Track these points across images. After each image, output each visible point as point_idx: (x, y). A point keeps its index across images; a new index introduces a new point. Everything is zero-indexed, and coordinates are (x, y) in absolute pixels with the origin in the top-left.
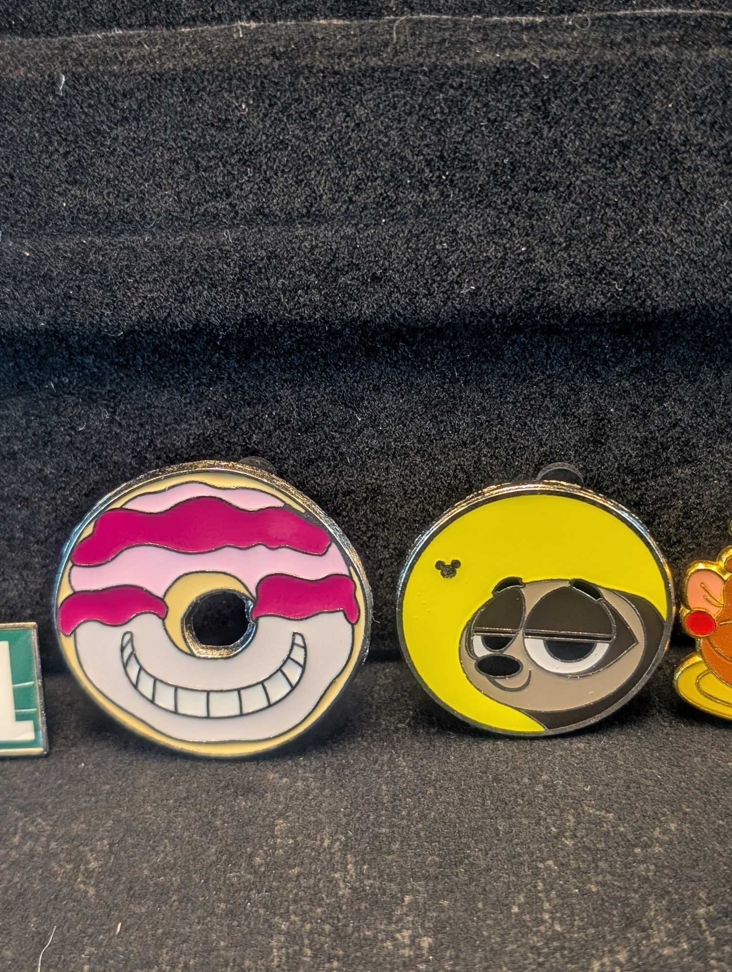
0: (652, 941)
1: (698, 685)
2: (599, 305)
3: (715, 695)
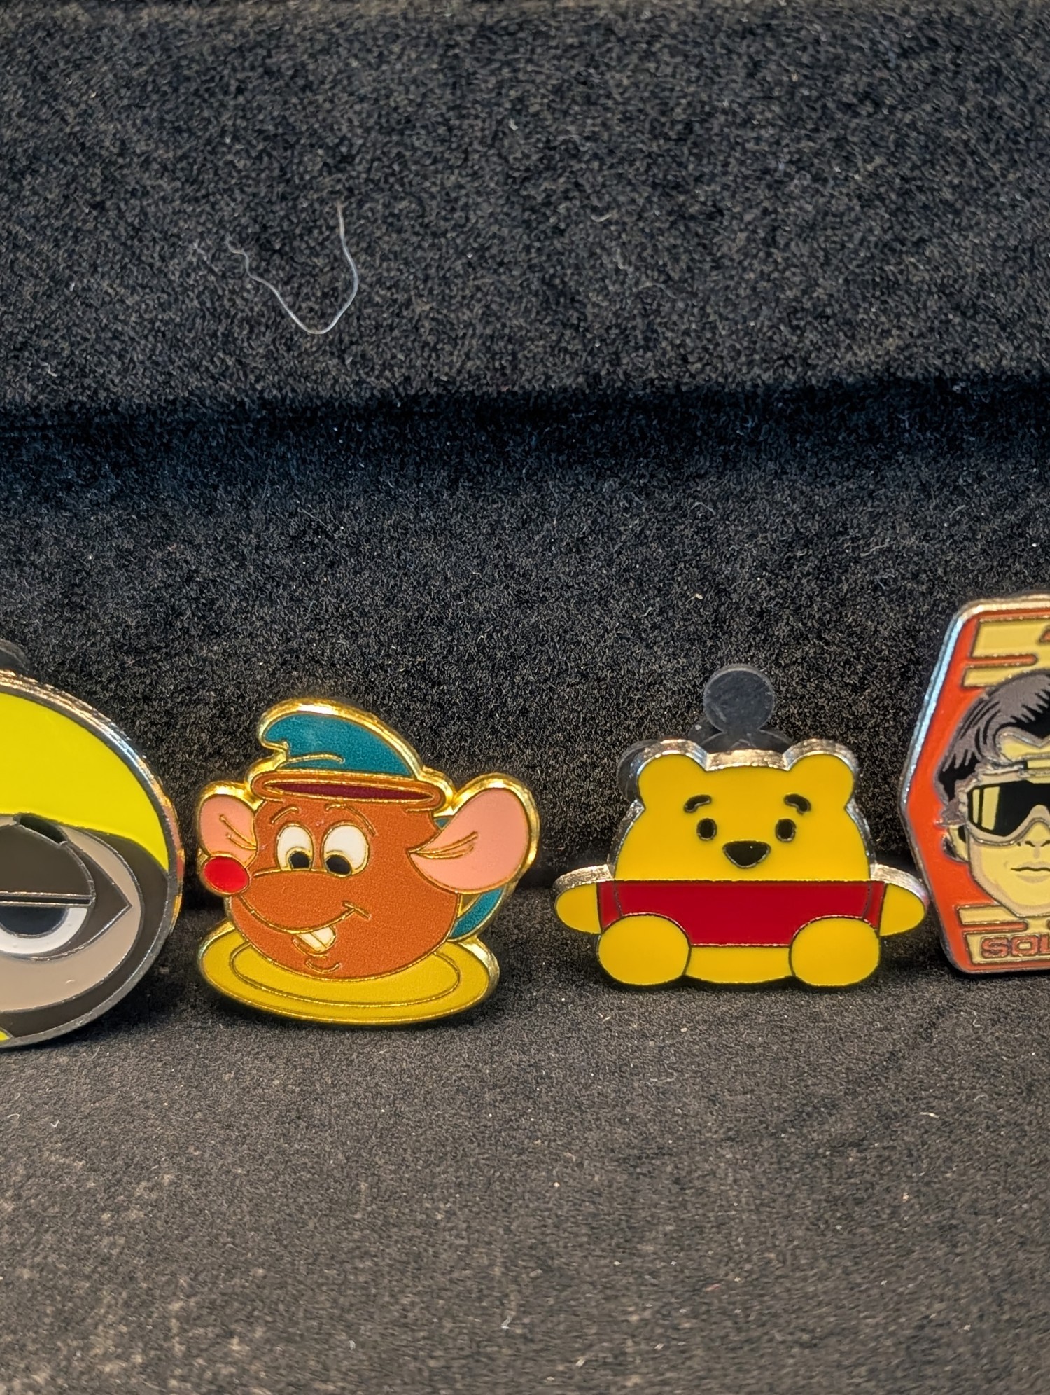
0: (92, 1353)
1: (232, 964)
2: (28, 398)
3: (259, 980)
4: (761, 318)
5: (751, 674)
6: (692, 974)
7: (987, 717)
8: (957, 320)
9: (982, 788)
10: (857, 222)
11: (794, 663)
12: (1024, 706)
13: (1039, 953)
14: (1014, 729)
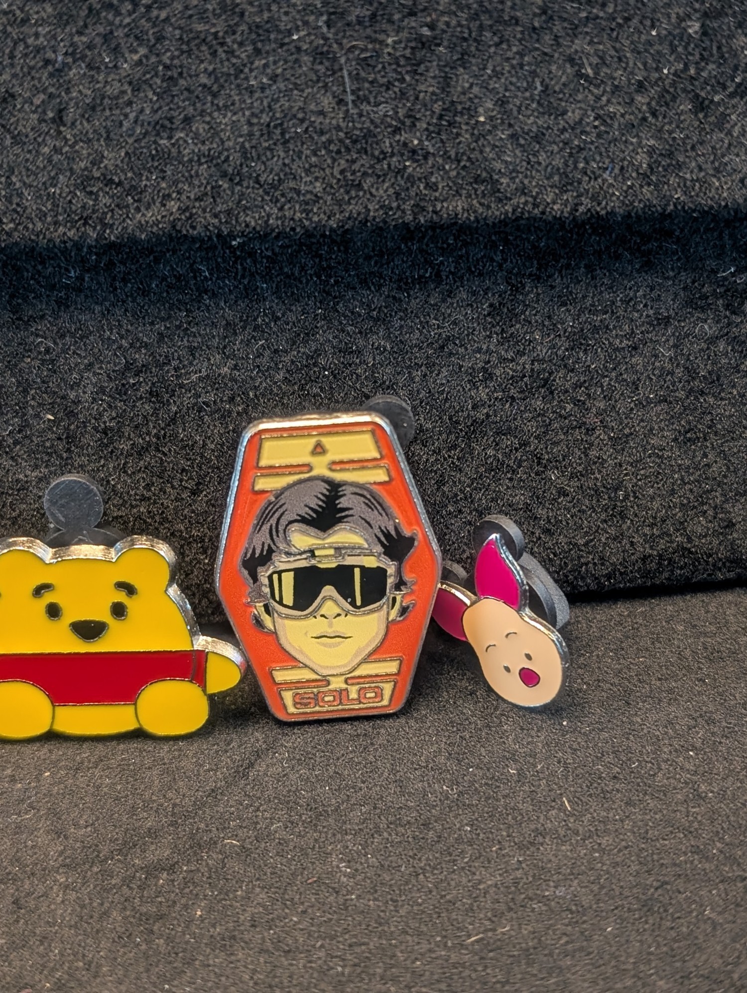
4: (59, 185)
5: (80, 482)
6: (60, 727)
7: (277, 515)
8: (226, 186)
9: (279, 573)
10: (130, 103)
11: (139, 471)
12: (306, 506)
13: (341, 703)
14: (301, 525)
